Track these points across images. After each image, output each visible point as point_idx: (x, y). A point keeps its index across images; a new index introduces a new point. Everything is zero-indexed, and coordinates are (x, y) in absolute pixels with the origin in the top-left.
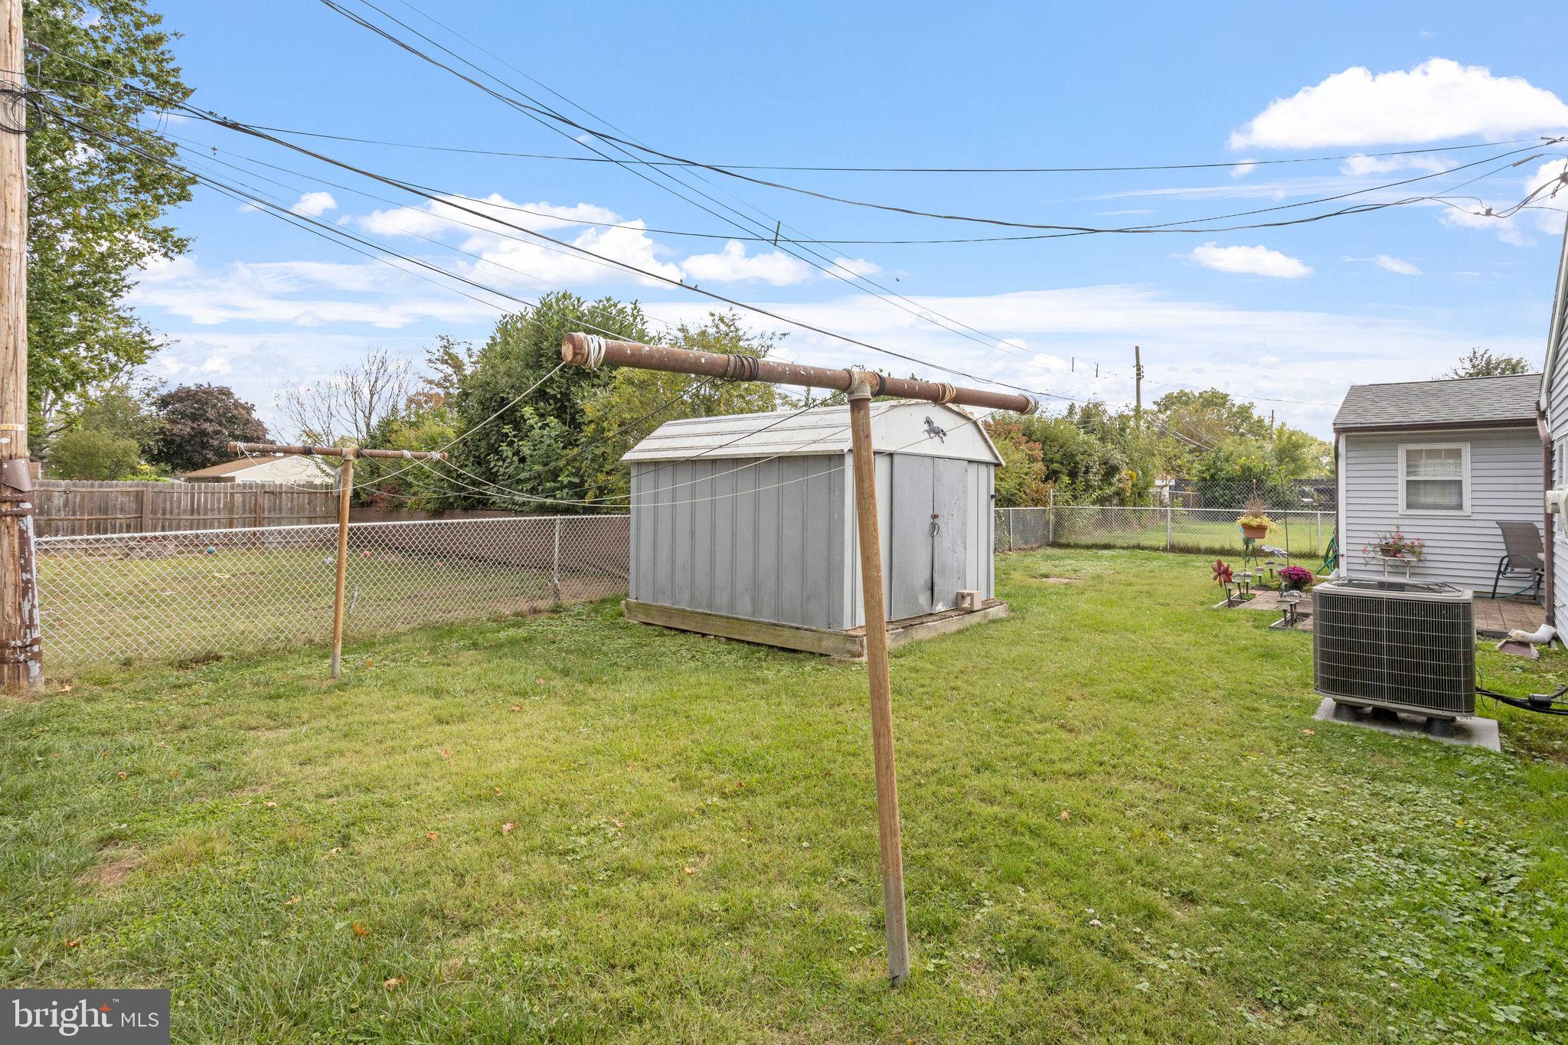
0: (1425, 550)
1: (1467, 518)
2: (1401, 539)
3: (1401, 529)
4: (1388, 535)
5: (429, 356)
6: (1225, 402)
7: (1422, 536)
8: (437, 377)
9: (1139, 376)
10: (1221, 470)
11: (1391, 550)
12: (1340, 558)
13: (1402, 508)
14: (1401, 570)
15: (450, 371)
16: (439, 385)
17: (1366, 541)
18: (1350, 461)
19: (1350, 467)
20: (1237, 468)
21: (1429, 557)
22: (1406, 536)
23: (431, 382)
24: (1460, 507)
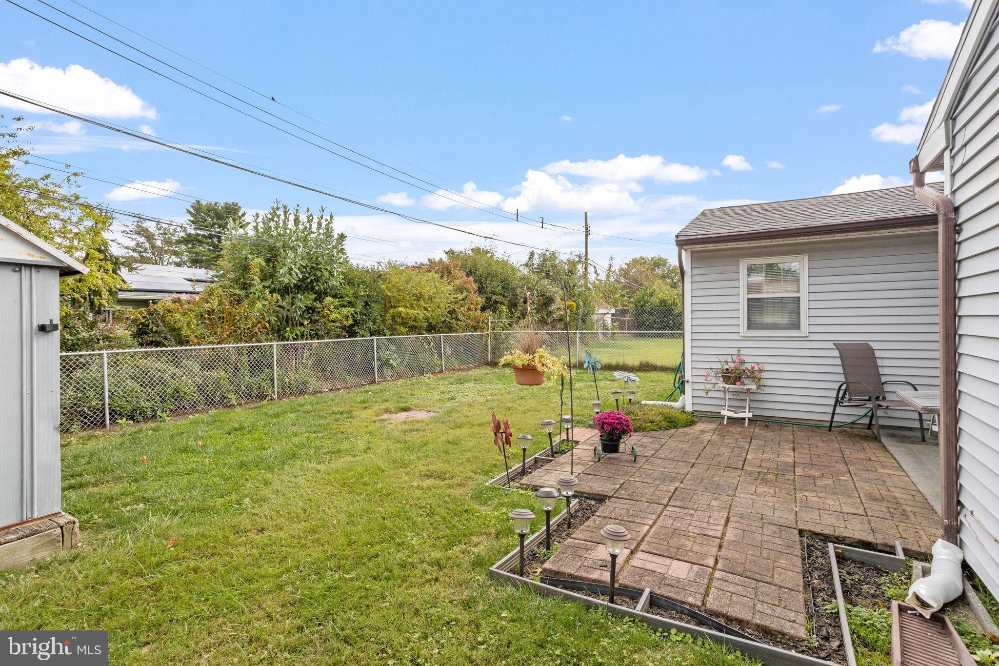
0: (764, 375)
1: (804, 339)
2: (742, 362)
3: (743, 352)
4: (729, 360)
5: (124, 228)
6: (666, 263)
7: (759, 359)
8: (132, 244)
9: (587, 233)
10: (647, 302)
11: (732, 376)
12: (686, 384)
13: (743, 329)
14: (742, 397)
15: (142, 239)
16: (134, 250)
17: (708, 365)
18: (696, 279)
19: (696, 286)
20: (658, 301)
21: (767, 383)
22: (747, 359)
23: (127, 248)
24: (796, 326)
